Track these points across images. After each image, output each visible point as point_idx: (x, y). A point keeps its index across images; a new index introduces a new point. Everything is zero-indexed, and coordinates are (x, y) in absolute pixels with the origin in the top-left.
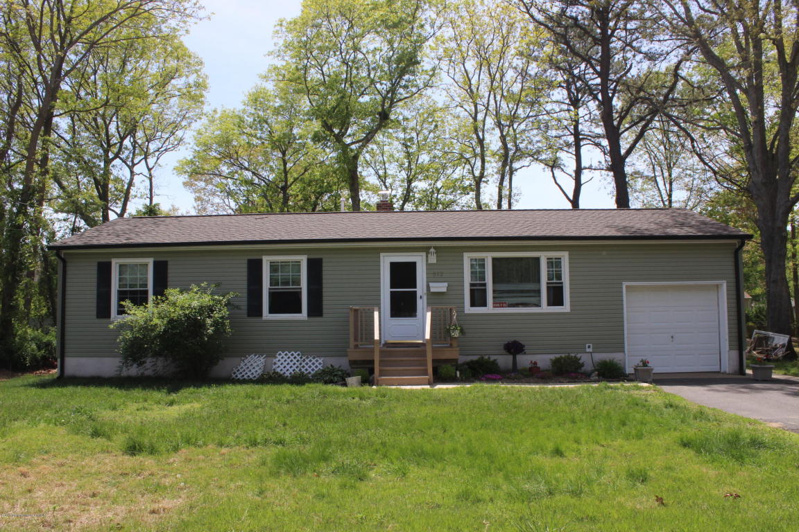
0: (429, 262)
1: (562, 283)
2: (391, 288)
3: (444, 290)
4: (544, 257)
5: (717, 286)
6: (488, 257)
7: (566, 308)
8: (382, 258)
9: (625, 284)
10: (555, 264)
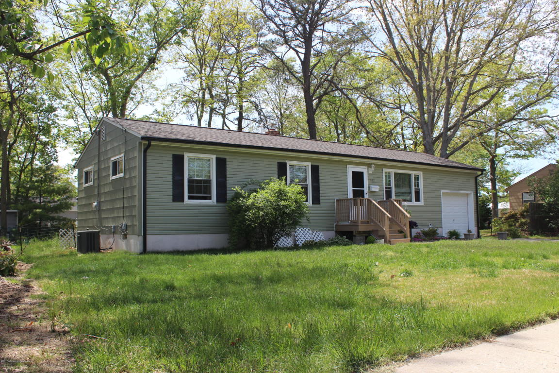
0: (369, 173)
1: (419, 189)
2: (353, 187)
3: (377, 190)
4: (413, 173)
5: (467, 194)
6: (393, 171)
7: (421, 203)
8: (348, 168)
9: (442, 191)
10: (417, 178)
